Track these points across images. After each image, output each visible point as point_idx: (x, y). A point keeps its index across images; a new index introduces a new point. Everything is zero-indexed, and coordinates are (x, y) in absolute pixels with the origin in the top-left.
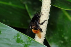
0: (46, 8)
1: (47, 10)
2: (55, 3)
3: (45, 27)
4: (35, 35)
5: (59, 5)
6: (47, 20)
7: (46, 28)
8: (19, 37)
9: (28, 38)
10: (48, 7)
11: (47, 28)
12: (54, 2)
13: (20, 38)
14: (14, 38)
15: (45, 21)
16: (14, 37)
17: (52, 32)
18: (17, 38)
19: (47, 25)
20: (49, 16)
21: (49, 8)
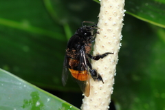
0: (113, 17)
1: (114, 22)
2: (142, 11)
3: (111, 72)
4: (83, 97)
5: (152, 16)
6: (116, 52)
7: (112, 76)
8: (38, 104)
9: (63, 105)
10: (116, 14)
11: (115, 77)
12: (138, 8)
13: (42, 105)
14: (24, 107)
15: (108, 54)
16: (23, 103)
17: (137, 100)
18: (31, 106)
19: (115, 66)
20: (121, 42)
21: (120, 18)
